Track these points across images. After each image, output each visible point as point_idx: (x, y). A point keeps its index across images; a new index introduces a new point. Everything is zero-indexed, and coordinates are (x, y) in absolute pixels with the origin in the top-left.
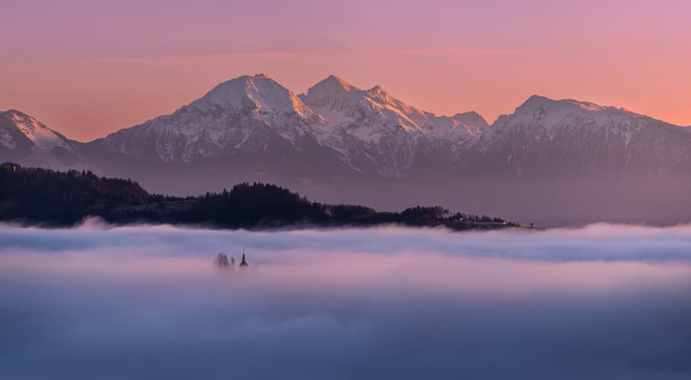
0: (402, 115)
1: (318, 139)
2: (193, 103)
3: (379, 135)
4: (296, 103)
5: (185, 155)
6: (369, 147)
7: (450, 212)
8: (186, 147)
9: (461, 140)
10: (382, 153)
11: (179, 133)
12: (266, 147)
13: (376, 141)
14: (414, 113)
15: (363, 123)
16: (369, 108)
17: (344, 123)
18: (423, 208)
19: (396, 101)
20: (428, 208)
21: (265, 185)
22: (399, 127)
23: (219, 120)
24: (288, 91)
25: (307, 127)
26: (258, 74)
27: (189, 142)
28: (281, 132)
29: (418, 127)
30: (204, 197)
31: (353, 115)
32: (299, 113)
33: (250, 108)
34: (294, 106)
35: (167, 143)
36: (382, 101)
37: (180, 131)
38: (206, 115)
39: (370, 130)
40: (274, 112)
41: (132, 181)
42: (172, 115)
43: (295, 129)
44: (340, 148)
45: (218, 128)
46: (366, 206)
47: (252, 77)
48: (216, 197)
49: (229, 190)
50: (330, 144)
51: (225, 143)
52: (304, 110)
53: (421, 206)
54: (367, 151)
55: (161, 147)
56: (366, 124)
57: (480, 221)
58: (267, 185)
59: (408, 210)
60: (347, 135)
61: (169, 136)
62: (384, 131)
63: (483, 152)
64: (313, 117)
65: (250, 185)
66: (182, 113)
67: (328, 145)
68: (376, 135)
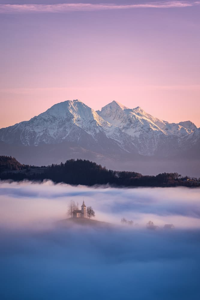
0: (151, 122)
1: (107, 135)
2: (40, 115)
3: (139, 133)
4: (95, 116)
5: (36, 143)
6: (133, 139)
7: (182, 176)
8: (36, 138)
9: (183, 136)
10: (140, 142)
11: (33, 130)
12: (79, 139)
13: (138, 136)
14: (158, 122)
15: (131, 127)
16: (134, 119)
17: (121, 126)
18: (168, 173)
19: (148, 115)
20: (170, 174)
21: (83, 160)
22: (150, 129)
23: (54, 124)
24: (91, 109)
25: (101, 128)
26: (75, 100)
27: (38, 136)
28: (87, 131)
29: (160, 129)
30: (51, 166)
31: (126, 122)
32: (97, 120)
33: (70, 118)
34: (94, 117)
35: (26, 136)
36: (141, 115)
37: (33, 129)
38: (47, 121)
39: (134, 130)
40: (83, 120)
41: (12, 157)
42: (29, 121)
43: (95, 129)
44: (118, 139)
45: (53, 128)
46: (137, 172)
47: (71, 101)
48: (57, 166)
49: (64, 163)
50: (113, 137)
51: (57, 136)
52: (99, 119)
53: (166, 173)
54: (133, 141)
55: (23, 138)
56: (132, 127)
57: (198, 181)
58: (84, 160)
59: (159, 175)
60: (122, 133)
61: (27, 132)
62: (141, 131)
63: (194, 143)
64: (104, 123)
65: (75, 160)
66: (34, 120)
67: (112, 138)
68: (138, 132)
